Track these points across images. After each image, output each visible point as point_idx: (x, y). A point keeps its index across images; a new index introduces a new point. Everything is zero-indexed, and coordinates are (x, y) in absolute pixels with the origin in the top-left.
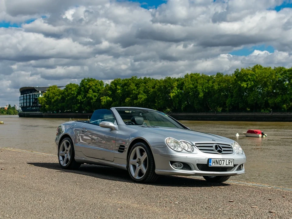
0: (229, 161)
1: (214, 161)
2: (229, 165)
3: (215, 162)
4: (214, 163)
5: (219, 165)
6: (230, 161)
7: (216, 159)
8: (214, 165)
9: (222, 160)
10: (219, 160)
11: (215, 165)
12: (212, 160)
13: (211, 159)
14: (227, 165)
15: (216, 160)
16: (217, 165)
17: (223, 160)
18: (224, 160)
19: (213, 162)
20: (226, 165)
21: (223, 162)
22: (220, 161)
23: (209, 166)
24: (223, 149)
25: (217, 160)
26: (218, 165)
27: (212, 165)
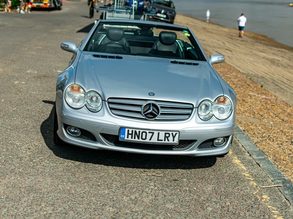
0: (166, 134)
1: (130, 132)
2: (167, 141)
3: (132, 134)
4: (130, 136)
5: (140, 140)
6: (169, 134)
7: (134, 130)
8: (130, 138)
9: (147, 131)
10: (141, 131)
11: (133, 139)
12: (127, 130)
13: (125, 128)
14: (162, 140)
15: (135, 131)
16: (136, 139)
17: (149, 132)
18: (153, 133)
19: (128, 134)
20: (158, 140)
21: (149, 135)
22: (144, 134)
23: (120, 140)
24: (161, 111)
25: (138, 131)
26: (139, 138)
27: (126, 138)
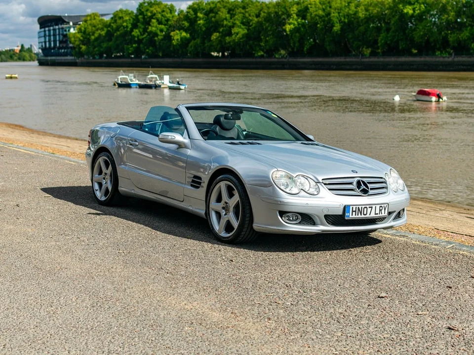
0: (380, 207)
2: (381, 215)
3: (355, 211)
4: (354, 213)
5: (363, 216)
6: (382, 207)
7: (357, 207)
8: (354, 216)
9: (368, 207)
10: (363, 207)
11: (357, 216)
12: (351, 207)
13: (349, 206)
14: (377, 214)
16: (360, 216)
17: (369, 207)
18: (372, 207)
19: (353, 211)
20: (375, 214)
21: (369, 210)
22: (365, 209)
23: (346, 218)
24: (370, 186)
25: (360, 207)
27: (351, 216)
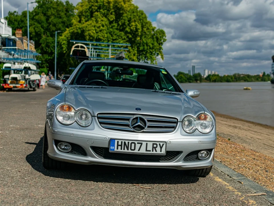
0: (153, 144)
1: (120, 144)
2: (154, 152)
3: (121, 146)
4: (120, 147)
5: (130, 151)
6: (157, 144)
7: (123, 141)
8: (119, 150)
9: (136, 142)
10: (130, 142)
11: (123, 150)
12: (116, 141)
13: (115, 139)
14: (150, 151)
15: (125, 142)
16: (126, 150)
17: (138, 143)
18: (141, 144)
19: (118, 145)
20: (147, 150)
21: (138, 146)
22: (133, 145)
23: (110, 151)
24: (148, 124)
25: (127, 142)
26: (128, 149)
27: (116, 150)
